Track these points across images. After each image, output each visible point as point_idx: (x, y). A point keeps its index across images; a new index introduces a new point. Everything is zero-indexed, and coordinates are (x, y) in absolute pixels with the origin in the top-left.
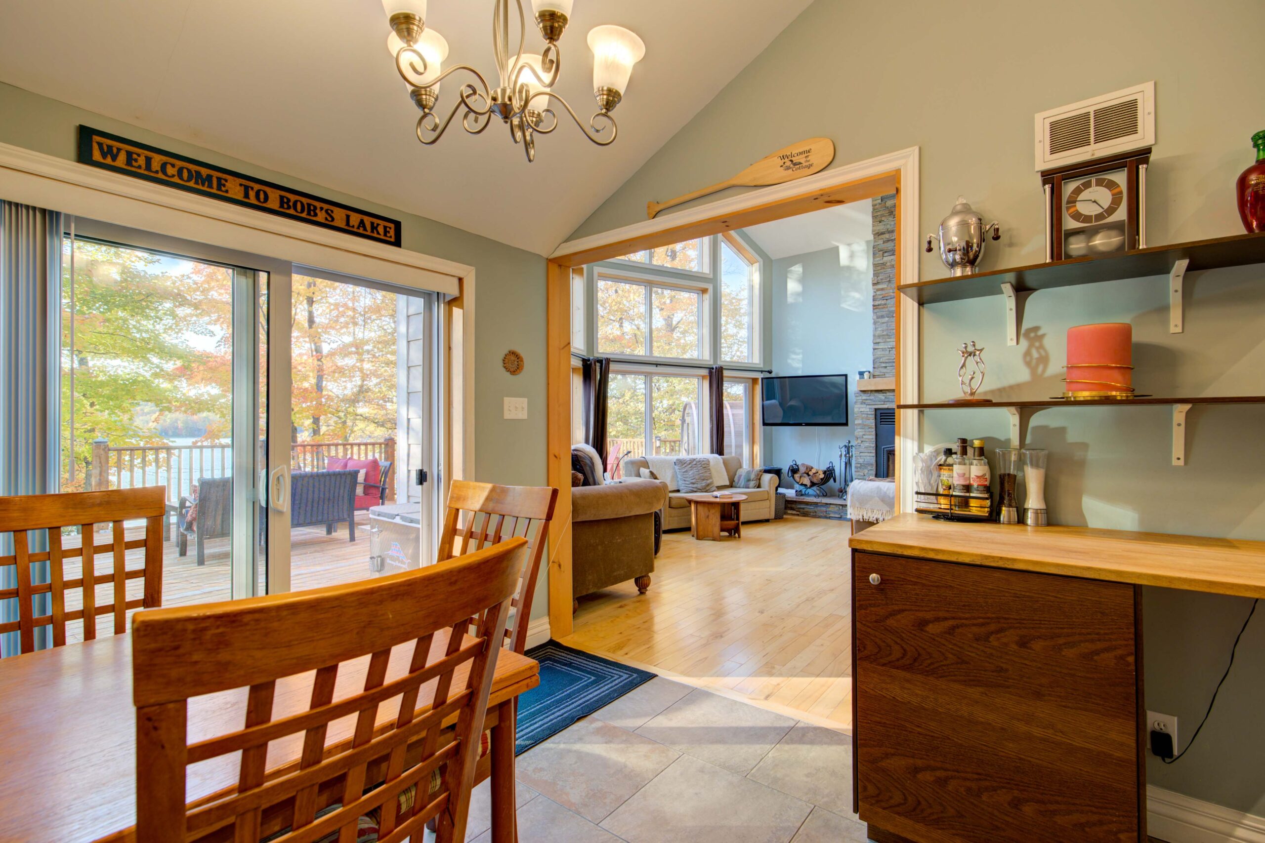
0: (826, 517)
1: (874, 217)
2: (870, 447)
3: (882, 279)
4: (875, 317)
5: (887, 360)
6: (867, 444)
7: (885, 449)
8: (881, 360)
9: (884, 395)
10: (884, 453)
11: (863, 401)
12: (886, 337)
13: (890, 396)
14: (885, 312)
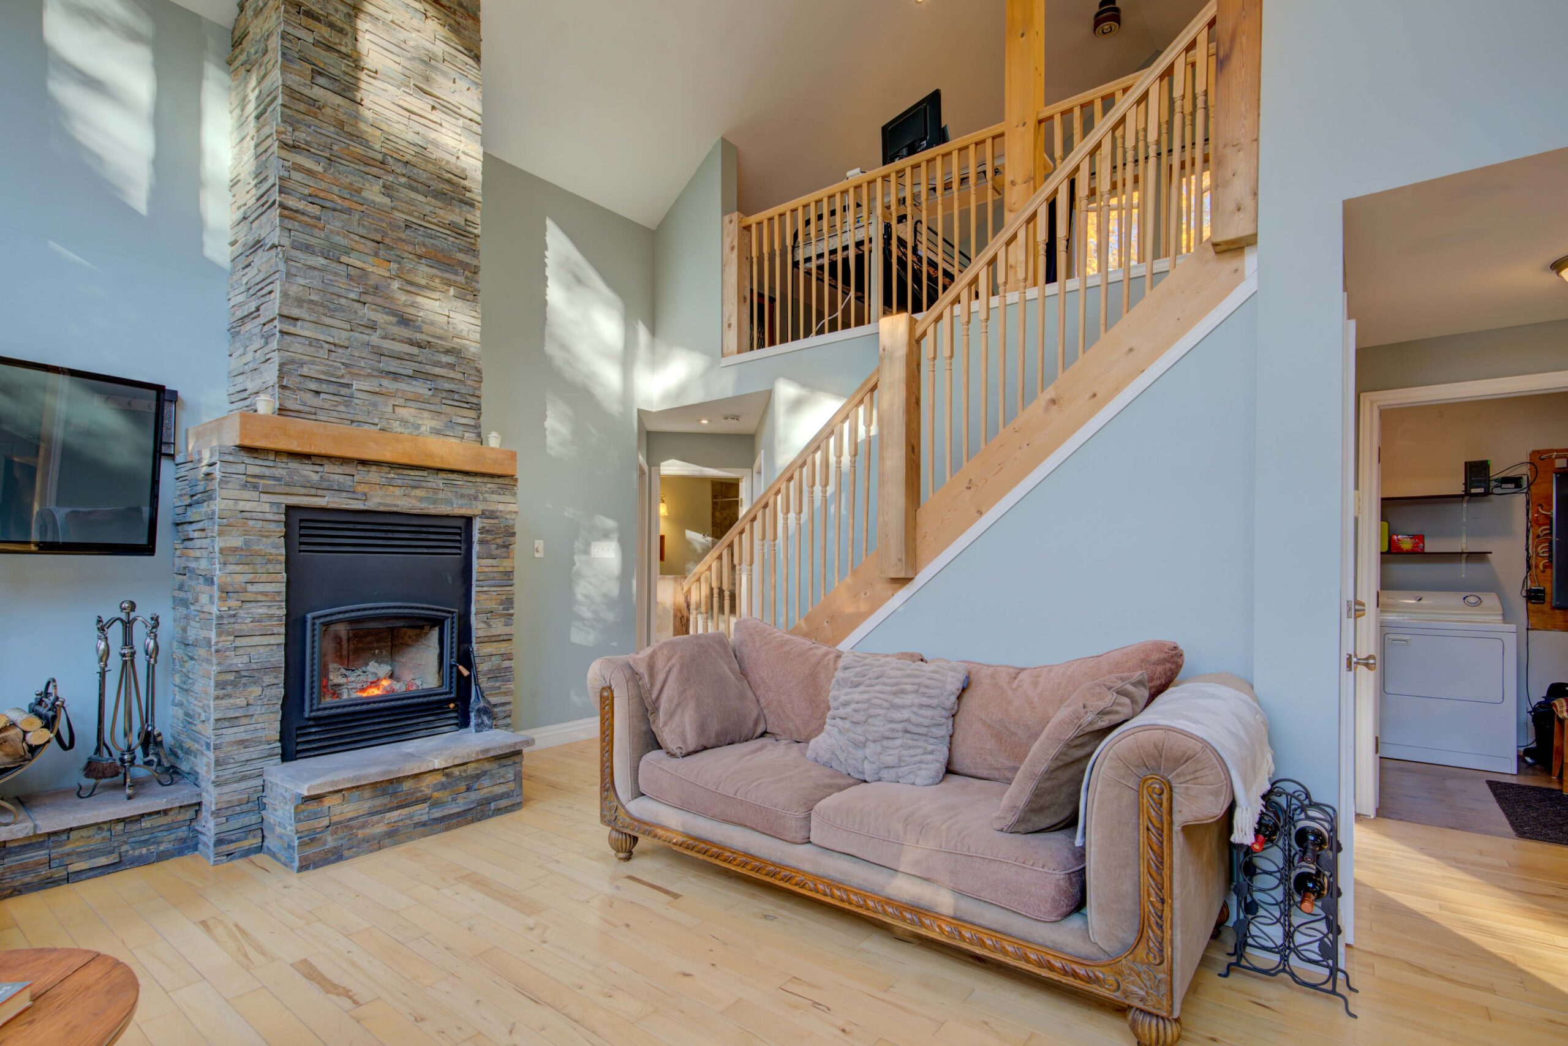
2: (270, 617)
3: (308, 143)
4: (285, 242)
5: (324, 373)
6: (261, 611)
7: (318, 622)
8: (305, 371)
9: (317, 468)
10: (313, 630)
11: (249, 479)
12: (321, 310)
13: (335, 473)
14: (318, 241)
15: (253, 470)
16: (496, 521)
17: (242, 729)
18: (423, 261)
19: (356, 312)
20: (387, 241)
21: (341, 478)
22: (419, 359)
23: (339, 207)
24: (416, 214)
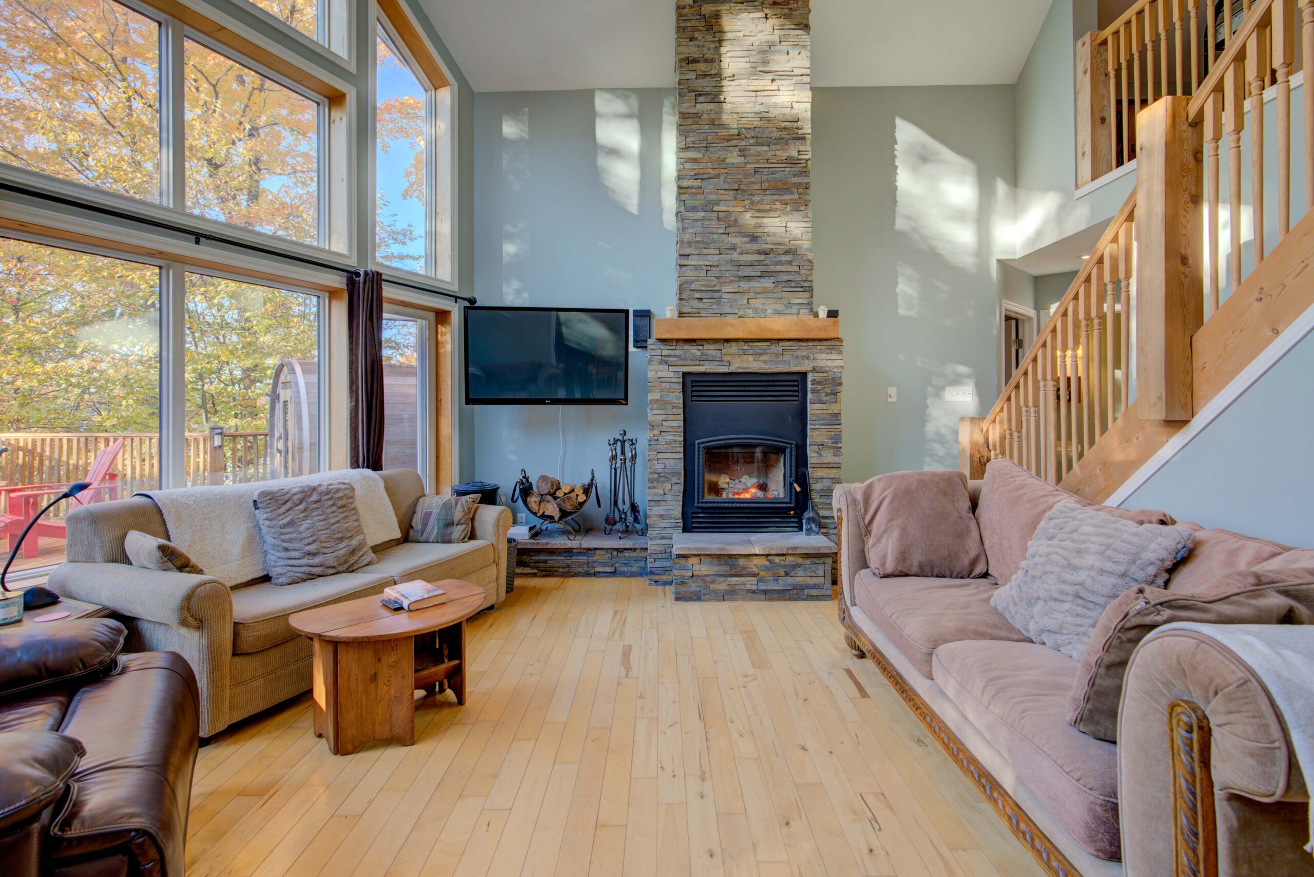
0: (588, 574)
1: (680, 29)
2: (676, 441)
3: (693, 142)
4: (682, 209)
5: (704, 286)
6: (670, 438)
7: (701, 446)
8: (693, 287)
9: (700, 348)
10: (699, 451)
11: (663, 358)
12: (702, 245)
13: (710, 349)
14: (700, 202)
15: (665, 352)
16: (825, 375)
17: (661, 508)
18: (768, 192)
19: (723, 241)
20: (742, 187)
21: (714, 353)
22: (765, 263)
23: (712, 176)
24: (762, 161)
